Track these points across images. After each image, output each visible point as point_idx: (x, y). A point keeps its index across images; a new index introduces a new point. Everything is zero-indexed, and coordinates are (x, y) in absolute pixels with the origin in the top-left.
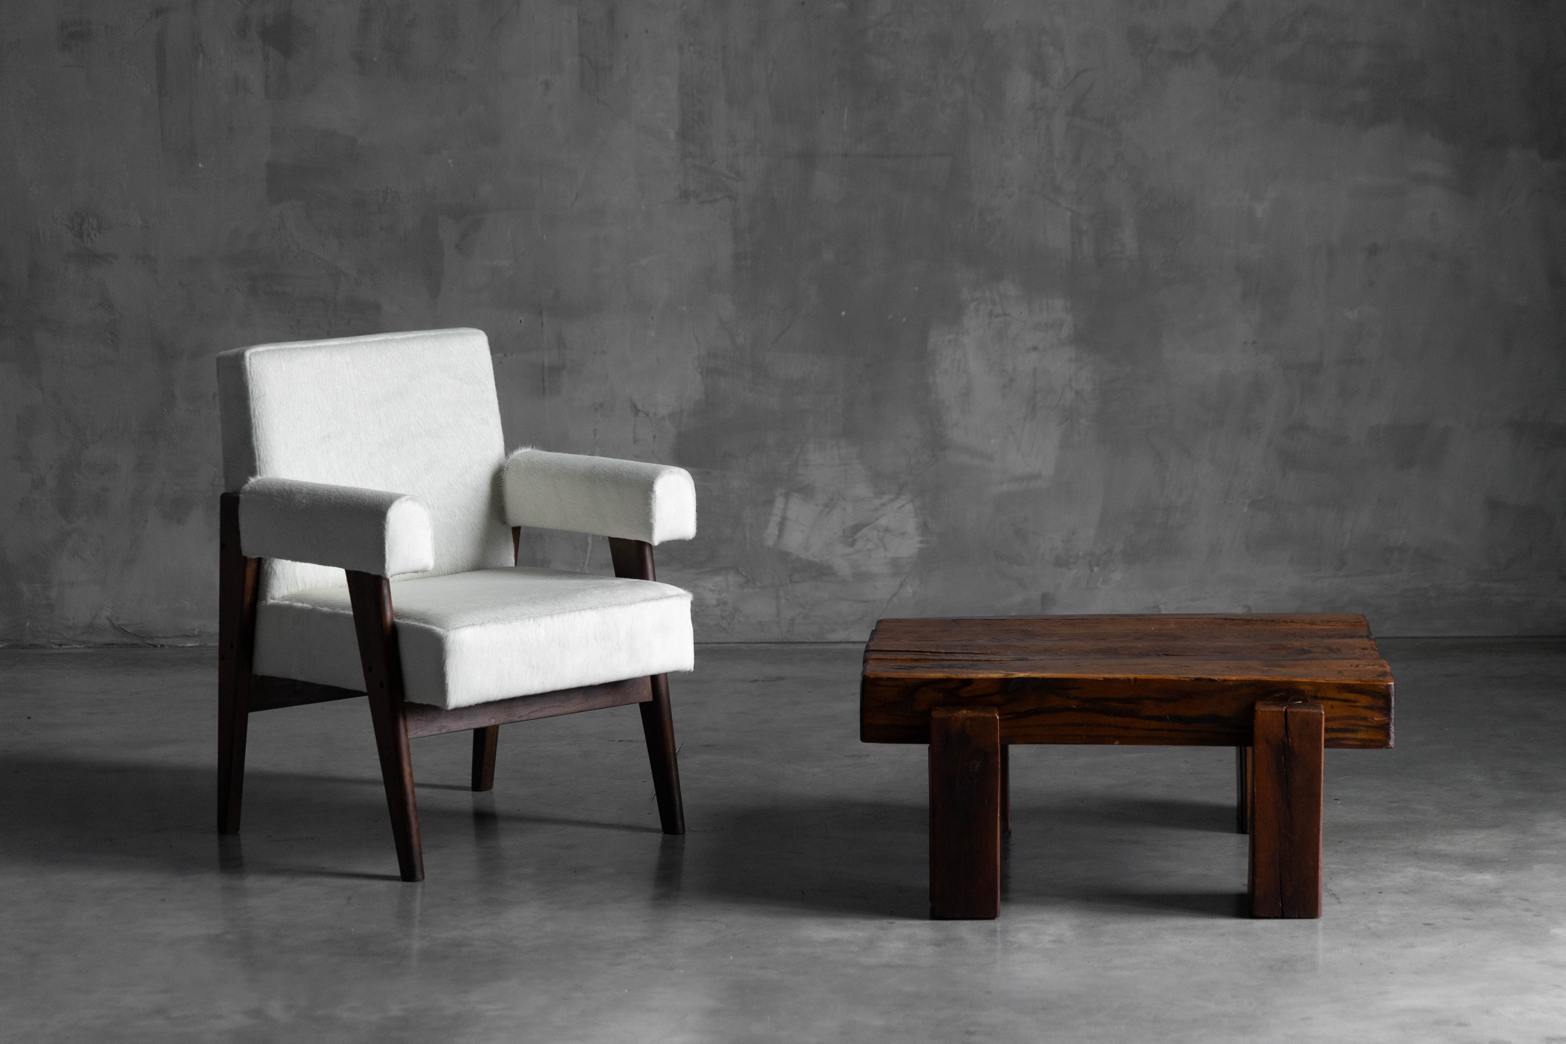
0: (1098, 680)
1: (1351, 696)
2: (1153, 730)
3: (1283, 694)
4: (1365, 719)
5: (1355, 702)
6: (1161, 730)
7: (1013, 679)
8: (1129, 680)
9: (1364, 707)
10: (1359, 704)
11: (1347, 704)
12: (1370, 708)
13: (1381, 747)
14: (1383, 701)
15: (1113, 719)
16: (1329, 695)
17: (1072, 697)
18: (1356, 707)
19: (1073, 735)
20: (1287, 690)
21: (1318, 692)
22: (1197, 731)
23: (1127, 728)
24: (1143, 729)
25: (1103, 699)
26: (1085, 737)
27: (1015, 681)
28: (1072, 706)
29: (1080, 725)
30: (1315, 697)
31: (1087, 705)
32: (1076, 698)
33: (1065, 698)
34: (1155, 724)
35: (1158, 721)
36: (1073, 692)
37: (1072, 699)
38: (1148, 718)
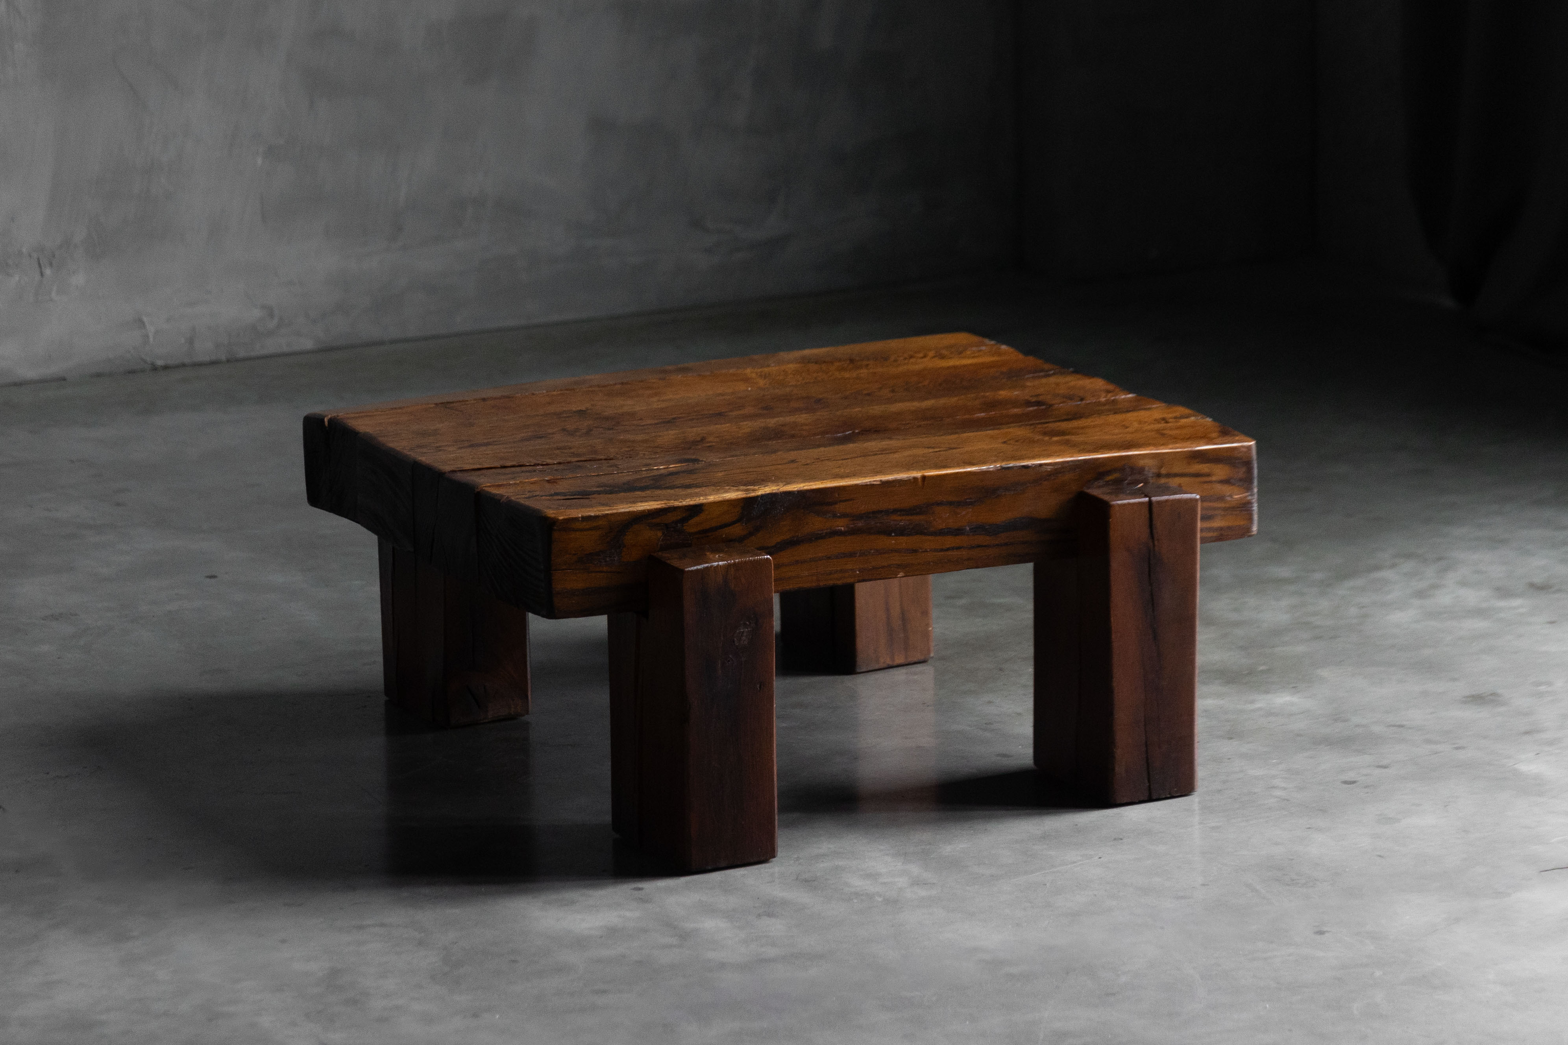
0: (873, 484)
1: (1204, 468)
2: (948, 549)
3: (1117, 476)
4: (1221, 498)
5: (1208, 475)
6: (958, 548)
7: (758, 497)
8: (915, 479)
9: (1223, 482)
10: (1214, 478)
11: (1199, 479)
12: (1226, 482)
13: (1242, 536)
14: (1244, 469)
15: (895, 541)
16: (1176, 470)
17: (839, 514)
18: (1211, 482)
19: (841, 571)
20: (1122, 469)
21: (1161, 467)
22: (1006, 544)
23: (915, 551)
24: (936, 550)
25: (881, 512)
26: (858, 572)
27: (761, 501)
28: (839, 528)
29: (852, 555)
30: (1159, 475)
31: (860, 524)
32: (844, 515)
33: (830, 517)
34: (950, 541)
35: (956, 535)
36: (840, 508)
37: (840, 517)
38: (941, 533)
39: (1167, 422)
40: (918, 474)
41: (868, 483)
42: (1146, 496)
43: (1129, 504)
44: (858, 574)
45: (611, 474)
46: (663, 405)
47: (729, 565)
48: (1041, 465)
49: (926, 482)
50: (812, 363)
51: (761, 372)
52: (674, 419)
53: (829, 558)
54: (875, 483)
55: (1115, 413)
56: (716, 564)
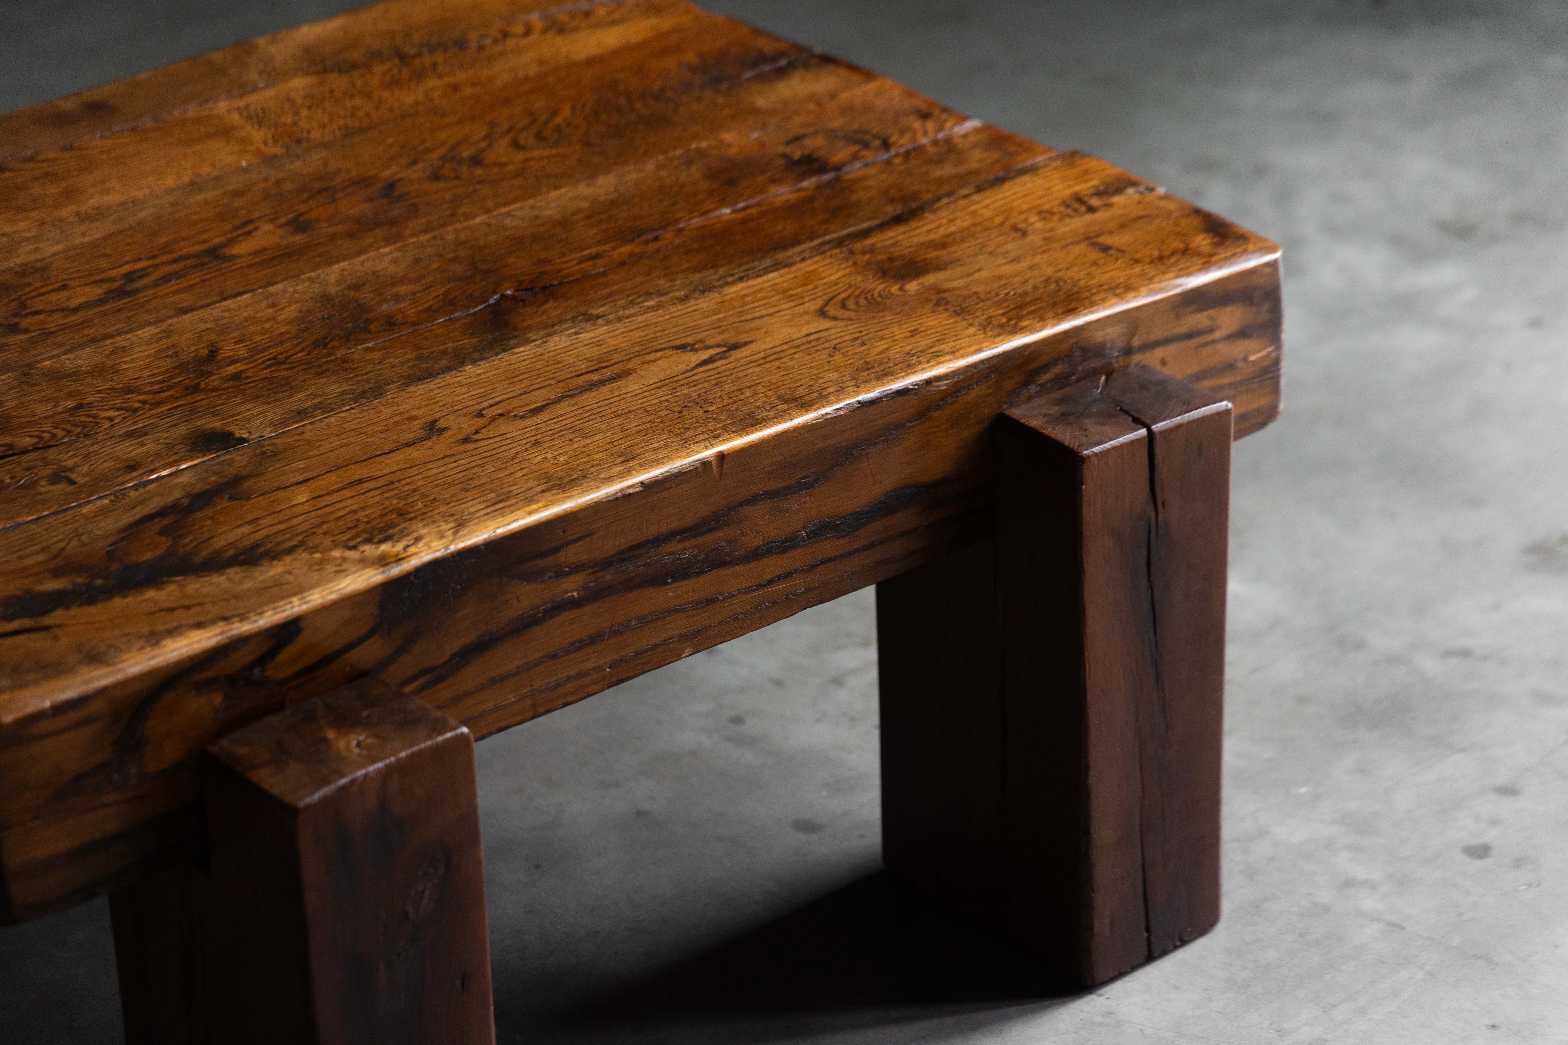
0: (629, 495)
1: (1202, 320)
2: (770, 582)
3: (1059, 369)
4: (1230, 367)
5: (1210, 330)
7: (408, 574)
8: (705, 464)
9: (1232, 337)
10: (1218, 334)
11: (1193, 342)
12: (1240, 334)
13: (1264, 424)
14: (1266, 306)
15: (674, 592)
16: (1159, 333)
17: (567, 569)
18: (1214, 342)
19: (580, 675)
20: (1068, 356)
21: (1133, 335)
22: (871, 546)
23: (709, 602)
24: (750, 590)
25: (646, 543)
26: (608, 670)
27: (416, 581)
28: (569, 594)
29: (593, 640)
30: (1128, 351)
31: (608, 576)
32: (576, 569)
33: (550, 578)
34: (773, 565)
35: (781, 553)
36: (570, 555)
37: (568, 574)
38: (756, 555)
39: (1091, 210)
40: (709, 453)
41: (619, 495)
42: (1139, 422)
43: (1115, 448)
44: (609, 672)
45: (67, 510)
46: (95, 232)
47: (388, 772)
48: (929, 382)
49: (724, 467)
50: (332, 71)
51: (247, 107)
52: (130, 277)
53: (554, 656)
54: (632, 491)
55: (979, 190)
56: (362, 772)
